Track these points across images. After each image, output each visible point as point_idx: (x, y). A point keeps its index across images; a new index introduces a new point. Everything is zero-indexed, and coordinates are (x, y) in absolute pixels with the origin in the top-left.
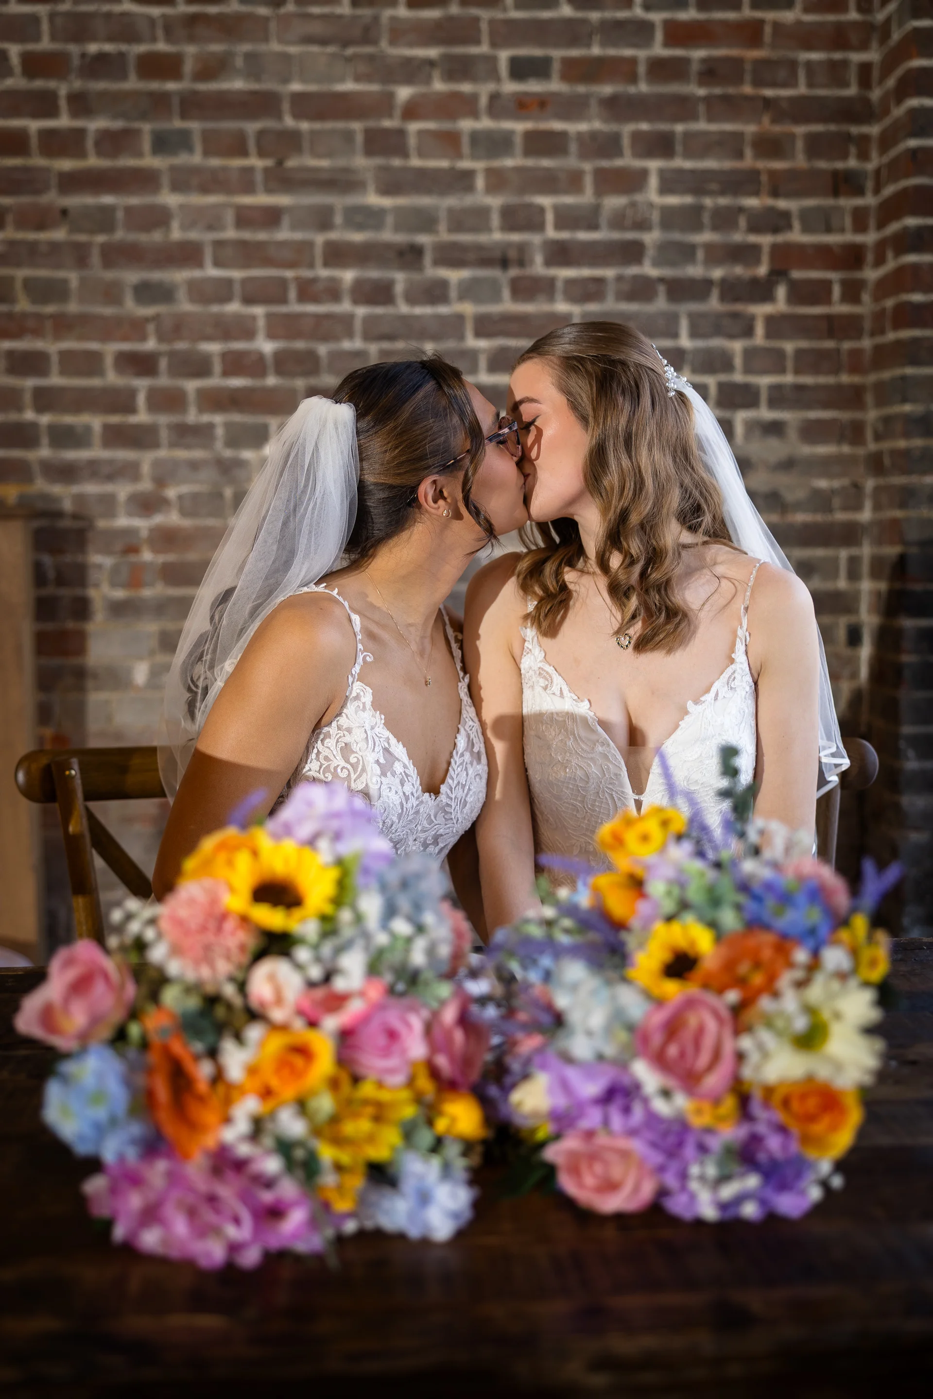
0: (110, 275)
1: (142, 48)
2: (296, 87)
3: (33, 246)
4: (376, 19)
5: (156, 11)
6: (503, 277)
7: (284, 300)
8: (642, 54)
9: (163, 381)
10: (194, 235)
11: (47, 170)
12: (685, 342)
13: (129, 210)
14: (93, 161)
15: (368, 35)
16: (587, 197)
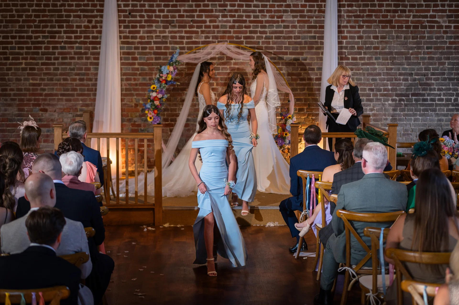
0: (368, 77)
1: (374, 46)
2: (395, 51)
3: (357, 73)
4: (407, 41)
5: (376, 40)
6: (424, 78)
7: (393, 81)
8: (445, 46)
9: (375, 92)
10: (380, 72)
11: (359, 63)
12: (451, 87)
13: (371, 68)
14: (366, 61)
15: (406, 43)
16: (437, 66)
